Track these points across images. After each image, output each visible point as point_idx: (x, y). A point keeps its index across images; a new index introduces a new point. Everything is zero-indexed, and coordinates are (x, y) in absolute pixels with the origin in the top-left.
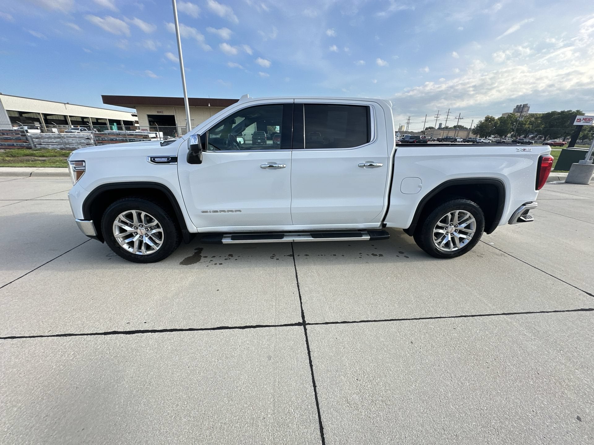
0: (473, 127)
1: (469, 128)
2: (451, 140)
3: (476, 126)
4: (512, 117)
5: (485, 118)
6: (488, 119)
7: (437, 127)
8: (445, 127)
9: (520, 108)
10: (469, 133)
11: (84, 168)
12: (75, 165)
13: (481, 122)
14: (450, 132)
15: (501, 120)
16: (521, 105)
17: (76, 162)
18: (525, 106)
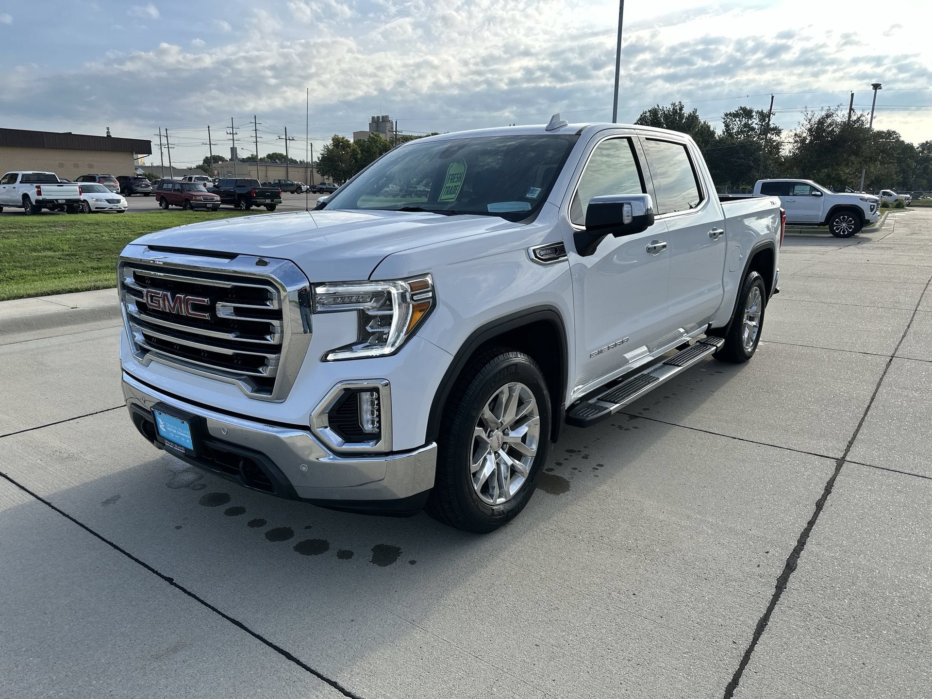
0: (315, 159)
2: (289, 188)
3: (320, 156)
4: (377, 140)
5: (333, 140)
6: (339, 143)
7: (227, 156)
8: (249, 158)
9: (379, 123)
10: (312, 171)
11: (431, 293)
12: (412, 290)
13: (328, 149)
14: (269, 168)
15: (360, 146)
16: (378, 117)
17: (409, 282)
18: (385, 119)
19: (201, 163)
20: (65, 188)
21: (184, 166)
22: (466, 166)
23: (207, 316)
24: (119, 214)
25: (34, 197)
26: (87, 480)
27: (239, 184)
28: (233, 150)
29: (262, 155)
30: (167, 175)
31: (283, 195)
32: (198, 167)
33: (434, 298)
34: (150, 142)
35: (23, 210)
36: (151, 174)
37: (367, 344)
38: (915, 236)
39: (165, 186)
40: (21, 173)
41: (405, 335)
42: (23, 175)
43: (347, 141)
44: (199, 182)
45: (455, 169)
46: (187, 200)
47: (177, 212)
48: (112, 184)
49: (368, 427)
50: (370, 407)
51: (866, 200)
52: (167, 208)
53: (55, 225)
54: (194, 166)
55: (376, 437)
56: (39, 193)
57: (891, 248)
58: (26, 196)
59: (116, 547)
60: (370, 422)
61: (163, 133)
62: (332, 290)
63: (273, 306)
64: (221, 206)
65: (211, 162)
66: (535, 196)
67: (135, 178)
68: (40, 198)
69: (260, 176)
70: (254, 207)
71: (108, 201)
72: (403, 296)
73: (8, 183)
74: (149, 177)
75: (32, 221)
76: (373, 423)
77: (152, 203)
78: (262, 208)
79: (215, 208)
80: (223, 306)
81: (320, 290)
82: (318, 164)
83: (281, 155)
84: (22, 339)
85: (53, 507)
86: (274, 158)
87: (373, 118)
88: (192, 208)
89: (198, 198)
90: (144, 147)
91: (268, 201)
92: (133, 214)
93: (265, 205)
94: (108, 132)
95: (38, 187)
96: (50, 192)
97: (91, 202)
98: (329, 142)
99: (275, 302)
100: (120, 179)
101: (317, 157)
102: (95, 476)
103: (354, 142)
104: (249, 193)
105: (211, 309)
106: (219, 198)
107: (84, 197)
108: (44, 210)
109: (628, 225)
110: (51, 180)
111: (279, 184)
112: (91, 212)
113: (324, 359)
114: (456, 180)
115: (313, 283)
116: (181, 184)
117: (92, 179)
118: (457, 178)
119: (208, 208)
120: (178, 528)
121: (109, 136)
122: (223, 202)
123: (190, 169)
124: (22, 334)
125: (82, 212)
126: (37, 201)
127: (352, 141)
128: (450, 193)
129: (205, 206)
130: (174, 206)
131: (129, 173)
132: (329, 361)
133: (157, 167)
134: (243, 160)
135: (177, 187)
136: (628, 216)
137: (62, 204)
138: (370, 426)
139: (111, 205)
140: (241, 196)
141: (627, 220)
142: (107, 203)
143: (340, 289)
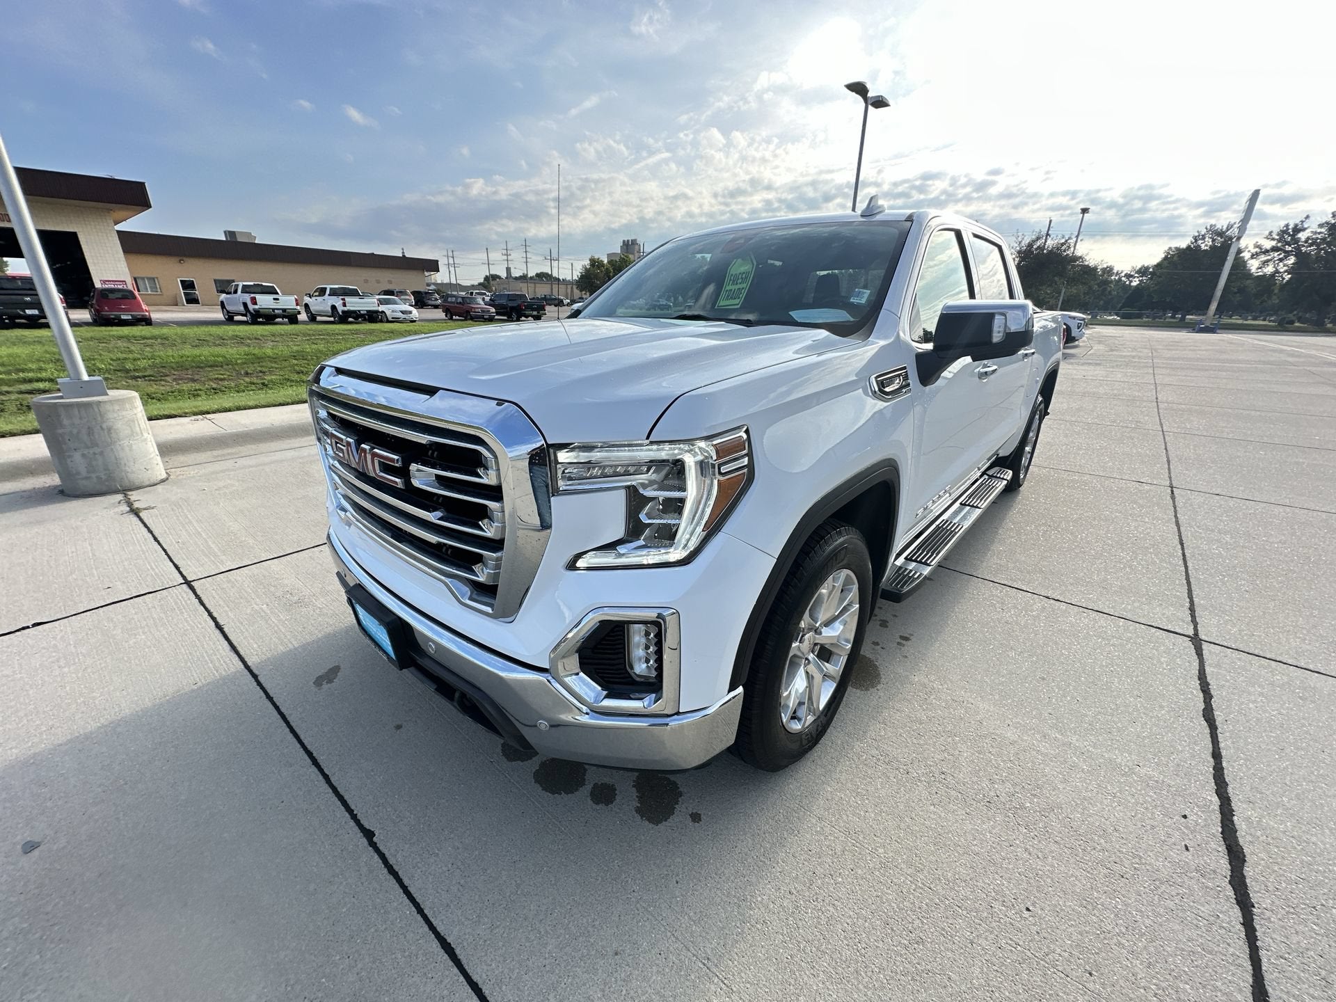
0: (575, 278)
1: (569, 278)
2: (553, 302)
3: (579, 274)
5: (590, 260)
6: (594, 262)
7: (504, 275)
8: (521, 276)
9: (629, 246)
10: (572, 288)
11: (747, 459)
12: (719, 457)
13: (586, 269)
14: (537, 285)
15: (613, 265)
16: (628, 241)
17: (715, 443)
18: (634, 242)
19: (482, 281)
20: (366, 300)
21: (468, 283)
22: (755, 263)
23: (398, 482)
24: (411, 324)
25: (340, 309)
26: (309, 639)
27: (511, 298)
28: (508, 270)
29: (531, 274)
30: (454, 291)
31: (547, 308)
32: (480, 284)
33: (751, 466)
34: (437, 261)
35: (332, 319)
36: (441, 289)
37: (641, 542)
38: (1115, 353)
39: (449, 299)
40: (328, 287)
41: (703, 531)
42: (331, 289)
43: (602, 261)
44: (479, 296)
45: (741, 267)
46: (468, 312)
47: (460, 322)
48: (408, 297)
49: (640, 668)
50: (643, 640)
51: (1074, 318)
52: (451, 319)
53: (357, 332)
54: (476, 283)
55: (653, 686)
56: (344, 305)
57: (1099, 364)
58: (334, 307)
59: (315, 762)
60: (643, 660)
61: (450, 254)
62: (584, 456)
63: (488, 479)
64: (496, 317)
65: (491, 279)
66: (863, 301)
67: (426, 293)
68: (345, 309)
69: (528, 292)
70: (523, 318)
71: (403, 312)
72: (702, 466)
73: (319, 296)
74: (438, 292)
75: (339, 330)
76: (647, 661)
77: (440, 314)
78: (530, 318)
79: (491, 320)
80: (418, 470)
81: (563, 456)
82: (577, 282)
83: (547, 274)
84: (297, 445)
85: (259, 684)
86: (541, 276)
87: (624, 241)
88: (472, 319)
89: (477, 310)
90: (433, 266)
91: (535, 313)
92: (423, 323)
93: (533, 316)
94: (403, 253)
95: (343, 299)
96: (354, 304)
97: (388, 313)
98: (587, 263)
99: (492, 473)
100: (414, 293)
101: (576, 276)
102: (320, 631)
103: (608, 262)
104: (519, 306)
105: (404, 473)
106: (494, 310)
107: (381, 308)
108: (350, 319)
109: (997, 344)
110: (354, 293)
111: (545, 298)
112: (388, 321)
113: (572, 566)
114: (740, 281)
115: (553, 445)
116: (463, 298)
117: (390, 293)
118: (742, 278)
119: (485, 319)
120: (399, 727)
121: (404, 256)
122: (498, 314)
123: (473, 286)
124: (298, 440)
125: (381, 321)
126: (343, 312)
127: (606, 262)
128: (731, 298)
129: (482, 317)
130: (457, 317)
131: (422, 289)
132: (578, 569)
133: (446, 284)
134: (516, 278)
135: (460, 300)
136: (999, 332)
137: (364, 314)
138: (644, 666)
139: (403, 316)
140: (512, 308)
141: (997, 337)
142: (401, 314)
143: (596, 455)
